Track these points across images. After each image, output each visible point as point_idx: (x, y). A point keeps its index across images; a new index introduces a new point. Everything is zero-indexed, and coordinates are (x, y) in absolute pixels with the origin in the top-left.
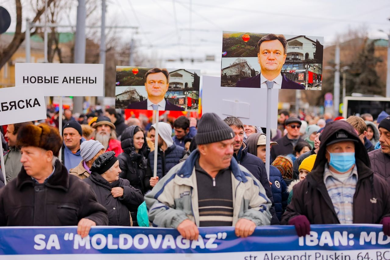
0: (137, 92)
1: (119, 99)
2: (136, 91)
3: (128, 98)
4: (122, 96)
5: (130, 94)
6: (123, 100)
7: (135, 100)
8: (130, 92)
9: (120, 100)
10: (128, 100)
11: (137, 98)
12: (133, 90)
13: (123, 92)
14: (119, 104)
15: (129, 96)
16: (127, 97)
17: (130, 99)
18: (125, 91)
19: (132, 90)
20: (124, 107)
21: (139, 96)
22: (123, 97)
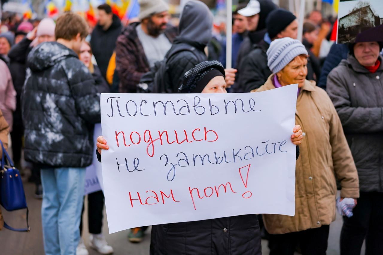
0: (372, 10)
1: (343, 25)
2: (370, 9)
3: (356, 22)
4: (348, 19)
5: (360, 15)
6: (350, 26)
7: (368, 24)
8: (361, 11)
9: (345, 27)
10: (357, 27)
11: (371, 20)
12: (365, 7)
13: (350, 11)
14: (343, 35)
15: (358, 18)
16: (356, 20)
17: (360, 24)
18: (353, 10)
19: (363, 6)
20: (350, 39)
21: (374, 17)
22: (350, 21)
